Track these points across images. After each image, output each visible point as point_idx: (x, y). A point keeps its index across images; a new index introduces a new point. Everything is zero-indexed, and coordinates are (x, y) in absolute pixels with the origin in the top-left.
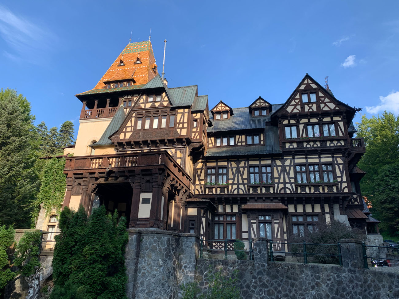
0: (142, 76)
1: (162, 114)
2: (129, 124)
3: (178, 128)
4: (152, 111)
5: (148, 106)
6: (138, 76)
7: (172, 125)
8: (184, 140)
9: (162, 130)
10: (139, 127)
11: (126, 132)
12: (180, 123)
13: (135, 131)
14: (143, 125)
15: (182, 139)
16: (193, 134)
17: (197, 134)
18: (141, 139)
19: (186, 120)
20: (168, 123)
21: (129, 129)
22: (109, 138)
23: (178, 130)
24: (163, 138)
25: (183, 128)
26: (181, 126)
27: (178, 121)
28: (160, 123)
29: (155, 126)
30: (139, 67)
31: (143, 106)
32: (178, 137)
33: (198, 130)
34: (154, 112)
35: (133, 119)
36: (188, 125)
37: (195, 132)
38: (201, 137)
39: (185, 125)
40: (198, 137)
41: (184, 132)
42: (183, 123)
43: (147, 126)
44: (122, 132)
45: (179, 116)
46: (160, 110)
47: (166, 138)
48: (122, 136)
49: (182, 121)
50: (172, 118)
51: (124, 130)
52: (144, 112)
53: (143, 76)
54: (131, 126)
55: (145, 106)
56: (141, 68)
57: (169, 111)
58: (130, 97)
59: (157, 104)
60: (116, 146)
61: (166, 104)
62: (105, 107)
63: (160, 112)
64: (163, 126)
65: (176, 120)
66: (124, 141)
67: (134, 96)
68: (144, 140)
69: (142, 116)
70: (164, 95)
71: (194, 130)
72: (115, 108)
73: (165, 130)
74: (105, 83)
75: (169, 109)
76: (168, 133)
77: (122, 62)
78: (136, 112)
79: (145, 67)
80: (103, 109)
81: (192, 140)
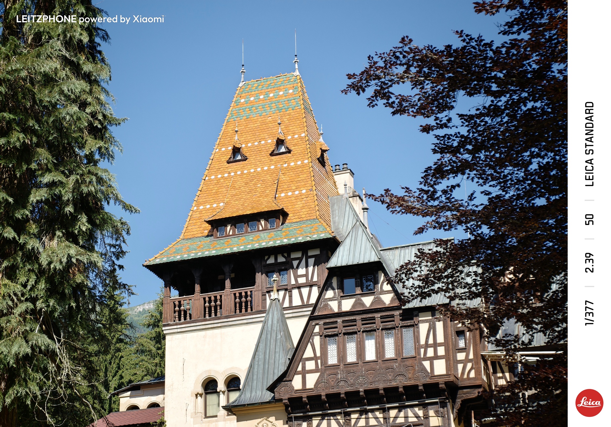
0: (301, 195)
1: (382, 326)
2: (308, 353)
3: (426, 359)
4: (358, 317)
5: (347, 305)
6: (290, 194)
7: (409, 350)
8: (442, 386)
9: (389, 364)
10: (333, 360)
11: (304, 373)
12: (427, 346)
13: (325, 369)
14: (342, 354)
15: (437, 384)
16: (460, 366)
17: (469, 365)
18: (343, 389)
19: (440, 339)
20: (399, 348)
21: (310, 365)
22: (271, 389)
23: (427, 364)
24: (394, 384)
25: (436, 357)
26: (430, 352)
27: (423, 342)
28: (380, 349)
29: (370, 355)
30: (285, 165)
31: (334, 306)
32: (428, 381)
33: (471, 356)
34: (363, 320)
35: (317, 340)
36: (447, 350)
37: (465, 362)
38: (478, 373)
39: (441, 351)
40: (472, 375)
41: (440, 368)
42: (435, 345)
43: (351, 358)
44: (296, 373)
45: (423, 328)
46: (377, 315)
47: (400, 382)
48: (297, 383)
49: (431, 341)
50: (408, 334)
51: (300, 369)
52: (340, 320)
53: (303, 194)
54: (315, 358)
55: (340, 306)
56: (293, 169)
57: (397, 319)
58: (281, 259)
59: (368, 301)
60: (287, 406)
61: (387, 299)
62: (223, 288)
63: (378, 320)
64: (390, 353)
65: (417, 338)
66: (304, 395)
67: (293, 256)
68: (349, 389)
69: (335, 331)
70: (382, 278)
71: (461, 356)
72: (248, 289)
73: (395, 365)
74: (209, 222)
75: (397, 313)
76: (402, 370)
77: (236, 151)
78: (322, 322)
79: (303, 165)
80: (218, 294)
81: (460, 384)
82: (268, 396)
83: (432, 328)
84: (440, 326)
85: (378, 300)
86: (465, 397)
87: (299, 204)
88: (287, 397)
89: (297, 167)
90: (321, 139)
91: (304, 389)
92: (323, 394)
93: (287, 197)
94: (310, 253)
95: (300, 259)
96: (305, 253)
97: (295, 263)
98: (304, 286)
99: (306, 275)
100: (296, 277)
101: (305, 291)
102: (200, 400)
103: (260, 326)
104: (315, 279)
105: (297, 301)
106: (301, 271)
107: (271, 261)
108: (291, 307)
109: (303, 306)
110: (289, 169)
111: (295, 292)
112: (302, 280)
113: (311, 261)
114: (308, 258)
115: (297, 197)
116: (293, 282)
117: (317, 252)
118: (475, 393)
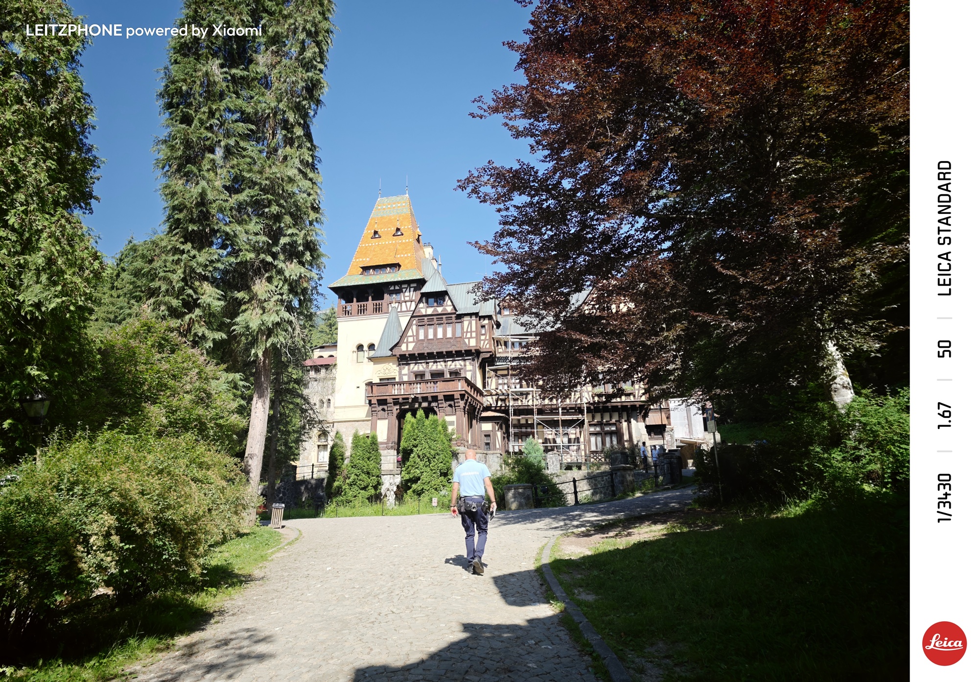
1: (446, 322)
2: (410, 333)
3: (466, 338)
4: (435, 317)
5: (430, 311)
7: (458, 334)
8: (473, 351)
9: (448, 340)
10: (421, 337)
11: (407, 343)
12: (467, 332)
13: (418, 341)
14: (426, 335)
15: (471, 350)
16: (482, 342)
17: (486, 342)
18: (426, 351)
19: (474, 329)
20: (454, 332)
21: (411, 339)
22: (391, 350)
23: (467, 341)
24: (450, 350)
25: (471, 337)
26: (469, 335)
27: (465, 330)
28: (445, 333)
29: (440, 335)
30: (400, 241)
31: (423, 312)
32: (467, 348)
33: (488, 338)
34: (437, 319)
35: (414, 327)
36: (477, 335)
37: (485, 340)
38: (490, 345)
39: (474, 335)
40: (488, 346)
41: (473, 343)
42: (471, 332)
43: (431, 336)
44: (403, 342)
45: (466, 323)
46: (444, 317)
47: (453, 349)
48: (403, 347)
49: (469, 330)
50: (458, 326)
51: (405, 341)
52: (426, 318)
53: (409, 256)
54: (413, 336)
55: (426, 312)
56: (404, 243)
57: (454, 319)
58: (397, 288)
59: (440, 310)
60: (398, 358)
61: (449, 309)
62: (367, 300)
63: (444, 319)
64: (449, 335)
65: (462, 328)
66: (407, 354)
67: (403, 286)
68: (429, 351)
69: (423, 323)
70: (447, 298)
71: (483, 337)
72: (380, 302)
73: (452, 341)
74: (362, 268)
75: (454, 316)
76: (455, 343)
77: (376, 233)
78: (417, 319)
79: (409, 242)
80: (365, 303)
81: (482, 351)
82: (390, 353)
83: (470, 323)
84: (474, 323)
85: (445, 309)
86: (484, 357)
87: (407, 261)
88: (398, 354)
89: (406, 243)
90: (418, 230)
91: (407, 351)
92: (416, 353)
93: (401, 257)
94: (412, 285)
95: (407, 288)
96: (409, 285)
97: (404, 290)
98: (408, 301)
99: (409, 296)
100: (404, 297)
101: (408, 304)
102: (355, 354)
103: (386, 320)
104: (414, 298)
105: (404, 309)
106: (407, 294)
107: (392, 288)
108: (401, 311)
109: (407, 311)
110: (402, 243)
111: (404, 304)
112: (407, 299)
113: (412, 289)
114: (410, 288)
115: (406, 258)
116: (403, 299)
117: (415, 285)
118: (488, 355)
